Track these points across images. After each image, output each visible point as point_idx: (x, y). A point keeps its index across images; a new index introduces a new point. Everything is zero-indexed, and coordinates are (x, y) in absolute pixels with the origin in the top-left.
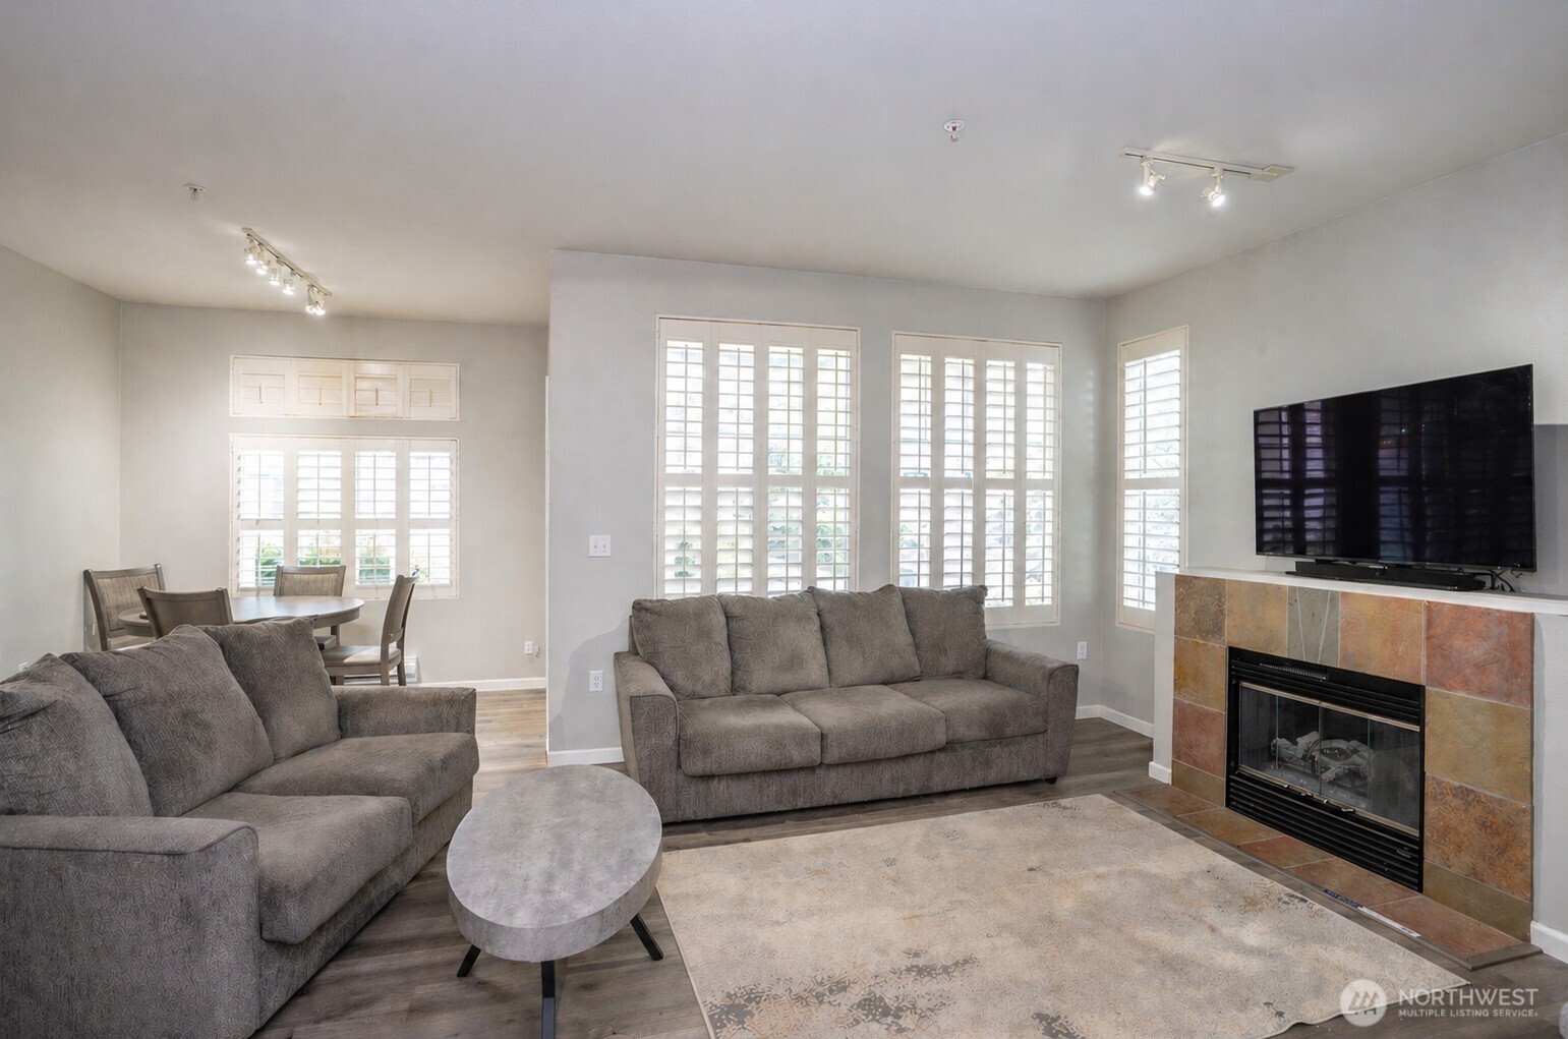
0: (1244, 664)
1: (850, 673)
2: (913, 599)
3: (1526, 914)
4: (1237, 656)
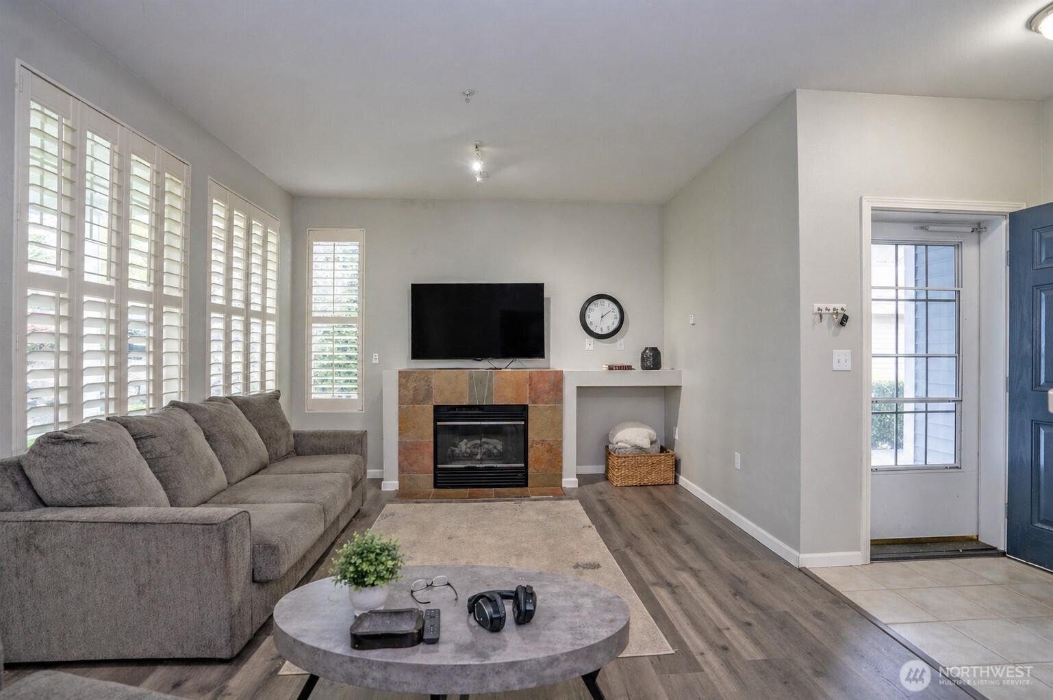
0: (442, 412)
1: (241, 471)
2: (244, 404)
3: (560, 477)
4: (437, 409)
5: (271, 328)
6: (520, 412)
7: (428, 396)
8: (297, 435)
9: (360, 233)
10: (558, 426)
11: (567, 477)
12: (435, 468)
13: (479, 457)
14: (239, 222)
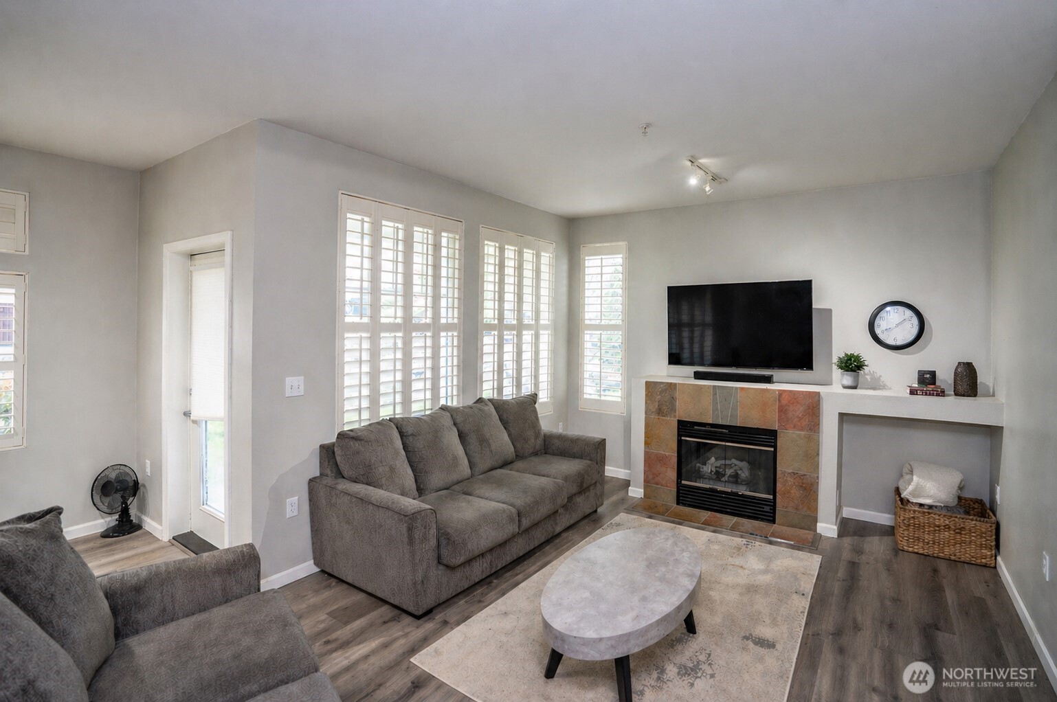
0: (685, 427)
1: (483, 464)
2: (500, 406)
3: (815, 521)
4: (681, 424)
5: (545, 337)
6: (770, 436)
7: (673, 409)
8: (545, 436)
9: (623, 244)
10: (813, 456)
11: (821, 522)
12: (679, 485)
13: (726, 478)
14: (510, 252)
